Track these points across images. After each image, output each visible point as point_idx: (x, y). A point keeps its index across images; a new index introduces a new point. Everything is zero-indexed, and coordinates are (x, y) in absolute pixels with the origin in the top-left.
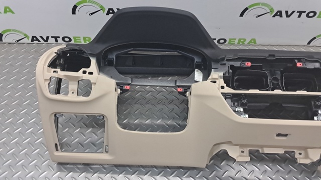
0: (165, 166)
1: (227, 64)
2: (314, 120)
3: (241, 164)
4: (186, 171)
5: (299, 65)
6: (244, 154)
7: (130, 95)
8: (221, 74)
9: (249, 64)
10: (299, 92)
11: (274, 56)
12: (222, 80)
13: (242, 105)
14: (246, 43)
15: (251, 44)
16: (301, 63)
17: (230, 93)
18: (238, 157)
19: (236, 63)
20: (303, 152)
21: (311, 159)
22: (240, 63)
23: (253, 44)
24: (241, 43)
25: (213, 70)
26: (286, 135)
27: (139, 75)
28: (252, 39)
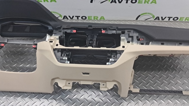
0: (31, 92)
1: (62, 31)
2: (106, 65)
3: (69, 91)
4: (44, 95)
5: (103, 32)
6: (70, 85)
7: (27, 50)
8: (58, 37)
9: (75, 31)
10: (102, 48)
11: (91, 26)
12: (58, 41)
13: (67, 56)
14: (99, 19)
15: (101, 20)
16: (104, 31)
17: (61, 49)
18: (64, 86)
19: (68, 30)
20: (104, 83)
21: (108, 88)
22: (70, 30)
23: (103, 20)
24: (96, 19)
25: (53, 34)
26: (88, 74)
27: (29, 38)
28: (102, 17)
